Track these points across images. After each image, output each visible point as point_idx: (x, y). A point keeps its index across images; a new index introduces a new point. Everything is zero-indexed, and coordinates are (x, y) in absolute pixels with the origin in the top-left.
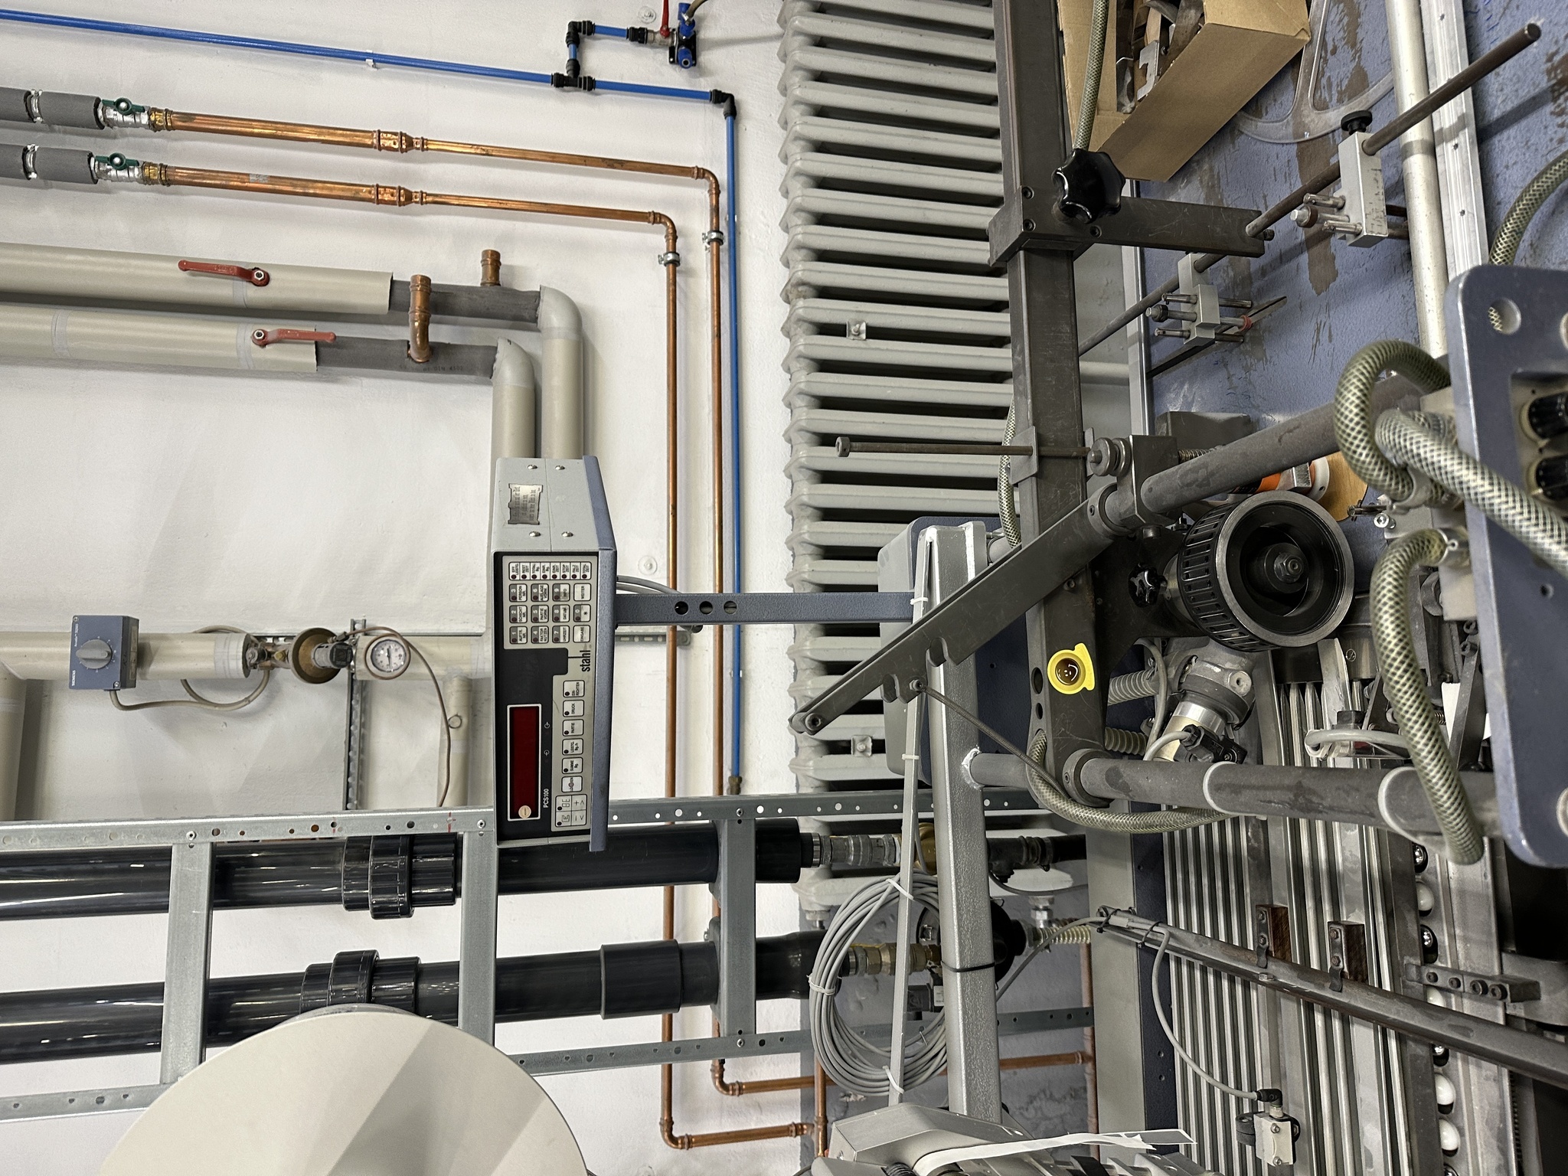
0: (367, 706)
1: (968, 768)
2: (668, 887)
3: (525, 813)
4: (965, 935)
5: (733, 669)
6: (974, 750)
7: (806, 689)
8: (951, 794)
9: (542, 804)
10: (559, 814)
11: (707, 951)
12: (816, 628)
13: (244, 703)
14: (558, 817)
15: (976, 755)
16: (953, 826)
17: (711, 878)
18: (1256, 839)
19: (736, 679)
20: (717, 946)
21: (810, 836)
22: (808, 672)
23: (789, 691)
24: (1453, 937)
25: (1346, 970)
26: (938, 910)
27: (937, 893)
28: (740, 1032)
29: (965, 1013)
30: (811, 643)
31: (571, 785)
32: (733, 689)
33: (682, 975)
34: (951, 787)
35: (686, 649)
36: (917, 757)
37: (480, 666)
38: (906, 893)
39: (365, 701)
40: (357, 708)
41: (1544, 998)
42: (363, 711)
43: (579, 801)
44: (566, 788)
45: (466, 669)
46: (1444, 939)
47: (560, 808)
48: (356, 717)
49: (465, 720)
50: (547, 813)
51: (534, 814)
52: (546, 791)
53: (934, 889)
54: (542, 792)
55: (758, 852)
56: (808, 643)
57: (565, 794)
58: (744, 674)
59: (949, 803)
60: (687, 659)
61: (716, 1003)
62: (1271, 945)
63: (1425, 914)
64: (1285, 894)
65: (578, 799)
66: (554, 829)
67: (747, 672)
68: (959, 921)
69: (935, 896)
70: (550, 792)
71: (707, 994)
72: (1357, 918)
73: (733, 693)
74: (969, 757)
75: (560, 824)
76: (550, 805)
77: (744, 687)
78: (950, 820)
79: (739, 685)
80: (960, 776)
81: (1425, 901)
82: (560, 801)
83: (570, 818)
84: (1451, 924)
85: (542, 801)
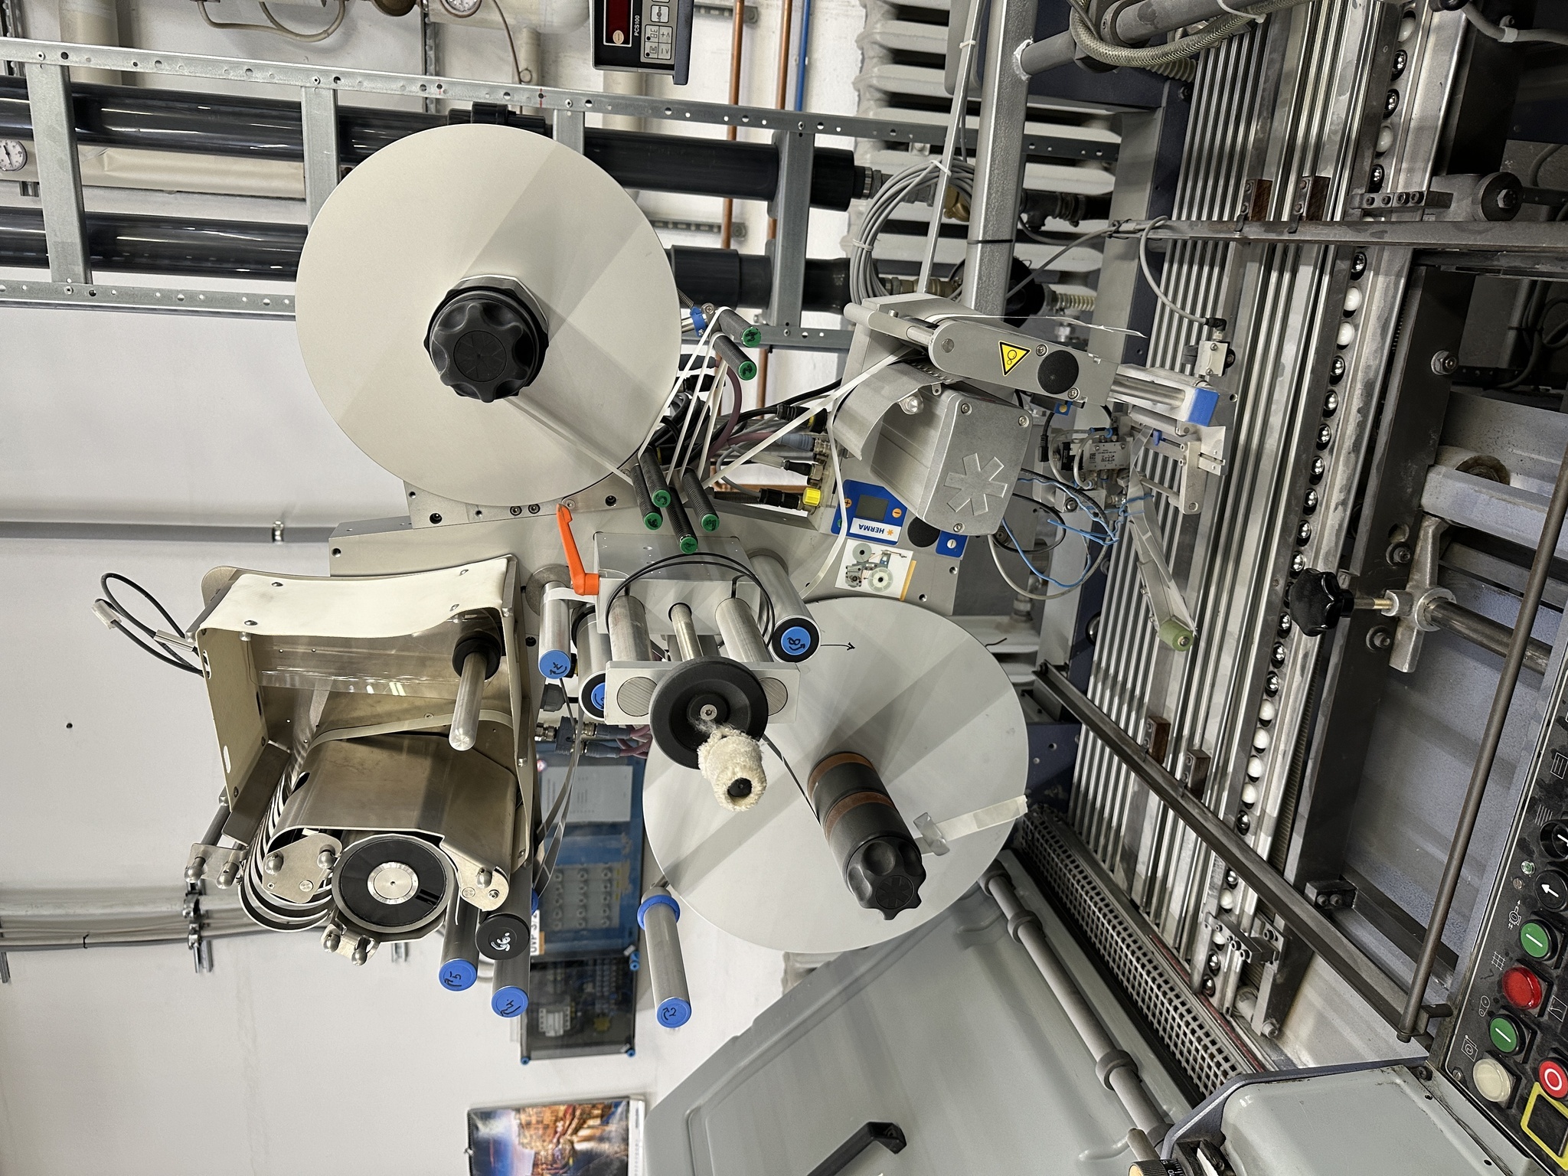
0: (441, 55)
1: (1019, 57)
2: (727, 200)
3: (618, 37)
4: (991, 212)
5: (799, 55)
6: (1028, 41)
7: (872, 77)
8: (1000, 82)
9: (633, 32)
10: (648, 44)
11: (764, 263)
12: (888, 11)
13: (323, 36)
14: (647, 47)
15: (1028, 45)
16: (997, 112)
17: (769, 196)
18: (1263, 132)
19: (801, 65)
20: (772, 259)
21: (863, 169)
22: (875, 60)
23: (854, 83)
24: (1398, 171)
25: (1304, 214)
26: (970, 196)
27: (972, 180)
28: (787, 324)
29: (980, 278)
30: (883, 25)
31: (659, 15)
32: (798, 77)
33: (741, 279)
34: (1000, 74)
35: (752, 28)
36: (973, 42)
37: (549, 18)
38: (946, 170)
39: (438, 48)
40: (431, 54)
41: (1453, 205)
42: (437, 60)
43: (666, 33)
44: (655, 18)
45: (535, 19)
46: (1391, 172)
47: (649, 38)
48: (431, 65)
49: (535, 76)
50: (637, 41)
51: (626, 41)
52: (637, 17)
53: (970, 176)
54: (634, 18)
55: (815, 177)
56: (879, 26)
57: (653, 24)
58: (809, 61)
59: (996, 90)
60: (753, 40)
61: (767, 308)
62: (1251, 211)
63: (1379, 155)
64: (1274, 170)
65: (666, 31)
66: (643, 59)
67: (812, 61)
68: (988, 198)
69: (970, 182)
70: (640, 19)
71: (762, 299)
72: (1327, 172)
73: (797, 81)
74: (1023, 45)
75: (648, 54)
76: (640, 33)
77: (809, 77)
78: (995, 106)
79: (804, 72)
80: (1011, 67)
81: (1385, 141)
82: (649, 31)
83: (656, 50)
84: (1400, 161)
85: (633, 28)
